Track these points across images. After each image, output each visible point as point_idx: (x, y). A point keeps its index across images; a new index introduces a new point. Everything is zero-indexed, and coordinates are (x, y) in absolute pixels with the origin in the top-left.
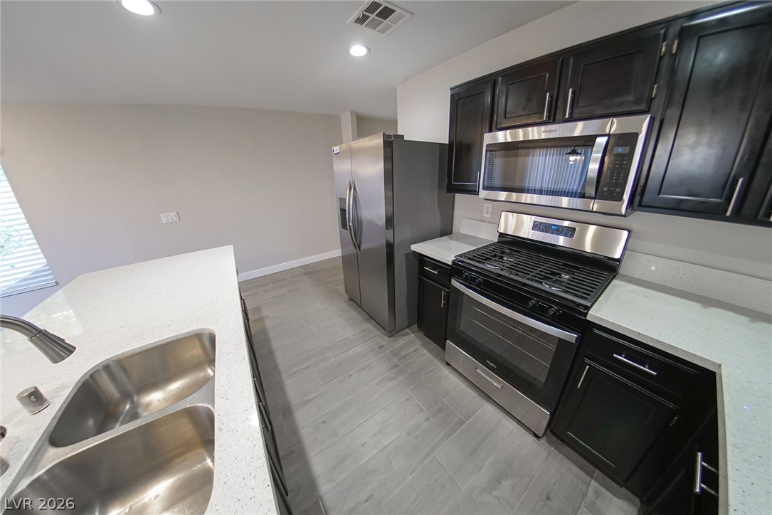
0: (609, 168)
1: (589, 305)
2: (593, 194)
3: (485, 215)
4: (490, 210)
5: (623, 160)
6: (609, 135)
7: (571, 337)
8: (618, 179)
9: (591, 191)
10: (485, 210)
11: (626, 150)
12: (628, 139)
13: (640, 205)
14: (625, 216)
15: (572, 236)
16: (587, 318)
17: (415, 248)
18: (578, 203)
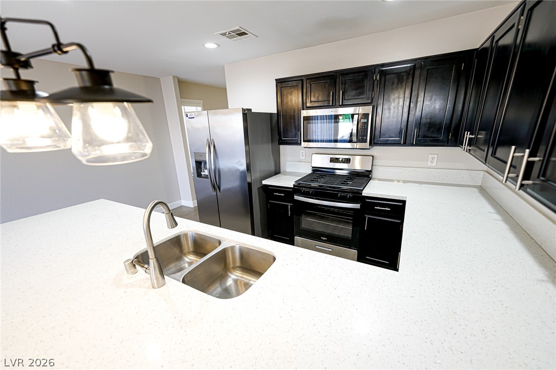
0: (360, 129)
1: (362, 189)
2: (356, 141)
3: (301, 158)
4: (304, 154)
5: (365, 125)
6: (358, 114)
7: (357, 206)
8: (364, 133)
9: (354, 139)
10: (301, 155)
11: (366, 121)
12: (366, 116)
13: (374, 144)
14: (369, 149)
15: (350, 162)
16: (363, 195)
17: (264, 182)
18: (349, 145)
